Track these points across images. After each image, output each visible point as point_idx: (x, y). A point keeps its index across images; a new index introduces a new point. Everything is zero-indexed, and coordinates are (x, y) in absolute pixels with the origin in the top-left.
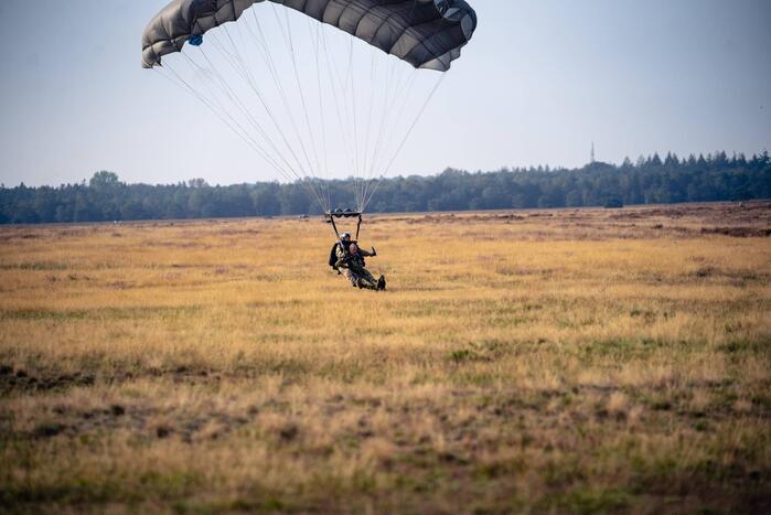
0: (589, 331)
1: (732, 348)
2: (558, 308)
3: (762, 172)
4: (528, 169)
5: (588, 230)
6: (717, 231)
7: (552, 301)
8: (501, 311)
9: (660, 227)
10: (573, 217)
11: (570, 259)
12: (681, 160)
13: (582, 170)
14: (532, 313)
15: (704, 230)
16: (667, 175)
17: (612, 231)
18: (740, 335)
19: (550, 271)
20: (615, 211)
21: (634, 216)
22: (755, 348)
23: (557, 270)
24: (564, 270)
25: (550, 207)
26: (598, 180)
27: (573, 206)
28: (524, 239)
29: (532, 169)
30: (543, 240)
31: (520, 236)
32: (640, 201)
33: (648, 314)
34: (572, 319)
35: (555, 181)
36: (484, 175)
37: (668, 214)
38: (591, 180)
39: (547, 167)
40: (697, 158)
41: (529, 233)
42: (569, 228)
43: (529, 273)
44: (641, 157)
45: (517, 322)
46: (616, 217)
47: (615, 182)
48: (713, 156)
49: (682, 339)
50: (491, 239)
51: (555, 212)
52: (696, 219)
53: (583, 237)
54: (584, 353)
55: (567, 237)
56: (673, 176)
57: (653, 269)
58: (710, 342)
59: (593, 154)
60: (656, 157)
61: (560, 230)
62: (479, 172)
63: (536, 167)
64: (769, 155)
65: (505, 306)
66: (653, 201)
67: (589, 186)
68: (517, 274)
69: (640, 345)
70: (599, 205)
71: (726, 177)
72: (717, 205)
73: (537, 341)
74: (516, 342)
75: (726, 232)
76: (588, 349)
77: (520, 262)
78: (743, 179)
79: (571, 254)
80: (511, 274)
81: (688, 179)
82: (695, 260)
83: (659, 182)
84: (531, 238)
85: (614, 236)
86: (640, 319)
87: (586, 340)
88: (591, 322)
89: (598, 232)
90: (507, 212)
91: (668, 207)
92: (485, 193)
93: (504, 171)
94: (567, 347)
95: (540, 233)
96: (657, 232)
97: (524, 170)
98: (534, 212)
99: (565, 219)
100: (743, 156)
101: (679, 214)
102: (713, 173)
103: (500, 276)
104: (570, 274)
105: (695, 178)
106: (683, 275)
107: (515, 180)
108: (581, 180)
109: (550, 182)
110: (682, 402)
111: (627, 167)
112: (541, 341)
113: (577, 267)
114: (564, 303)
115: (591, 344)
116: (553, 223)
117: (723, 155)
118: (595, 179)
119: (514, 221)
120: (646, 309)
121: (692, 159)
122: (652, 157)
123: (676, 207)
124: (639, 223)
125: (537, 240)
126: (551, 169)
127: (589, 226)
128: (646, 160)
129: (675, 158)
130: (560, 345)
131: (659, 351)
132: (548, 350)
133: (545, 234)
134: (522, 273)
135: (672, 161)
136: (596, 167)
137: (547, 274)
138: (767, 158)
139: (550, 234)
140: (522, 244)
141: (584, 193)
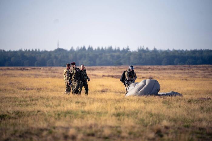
0: (59, 108)
1: (118, 115)
2: (45, 100)
3: (126, 55)
4: (31, 50)
5: (56, 74)
6: (109, 76)
7: (42, 98)
8: (21, 101)
10: (49, 70)
11: (49, 84)
12: (94, 49)
13: (53, 52)
14: (34, 102)
15: (103, 76)
16: (89, 55)
18: (121, 111)
19: (41, 89)
22: (128, 115)
23: (43, 88)
24: (46, 88)
25: (40, 66)
26: (60, 55)
27: (49, 66)
28: (29, 77)
29: (33, 50)
30: (37, 77)
31: (28, 76)
33: (83, 103)
34: (51, 104)
35: (42, 56)
36: (12, 52)
38: (57, 56)
39: (39, 50)
40: (101, 48)
41: (31, 74)
42: (48, 73)
43: (32, 89)
44: (78, 47)
45: (27, 105)
47: (67, 57)
48: (107, 48)
49: (97, 111)
50: (15, 77)
51: (42, 68)
52: (100, 71)
53: (54, 77)
54: (57, 116)
55: (47, 76)
56: (91, 55)
58: (109, 112)
59: (58, 45)
60: (84, 47)
61: (44, 74)
62: (10, 51)
63: (34, 50)
64: (129, 48)
65: (22, 99)
67: (56, 58)
68: (26, 90)
69: (80, 113)
70: (60, 66)
71: (112, 56)
72: (109, 67)
73: (36, 111)
74: (27, 112)
75: (113, 77)
76: (59, 115)
77: (28, 85)
78: (119, 57)
79: (49, 83)
80: (24, 89)
81: (97, 56)
82: (100, 86)
83: (85, 57)
84: (32, 76)
86: (79, 105)
87: (58, 111)
88: (59, 105)
89: (60, 75)
90: (22, 67)
92: (12, 59)
93: (21, 51)
94: (49, 114)
95: (36, 75)
97: (29, 51)
98: (33, 67)
99: (46, 70)
100: (119, 48)
101: (93, 70)
102: (107, 54)
103: (19, 91)
104: (49, 90)
105: (100, 56)
107: (25, 54)
108: (53, 56)
109: (40, 56)
110: (99, 133)
111: (72, 51)
113: (52, 87)
114: (47, 99)
116: (41, 71)
117: (111, 47)
118: (59, 55)
119: (25, 71)
120: (82, 101)
121: (98, 49)
122: (83, 47)
123: (92, 67)
125: (35, 77)
126: (41, 51)
127: (56, 72)
128: (80, 48)
129: (92, 48)
130: (46, 113)
131: (88, 116)
132: (41, 115)
133: (38, 75)
134: (28, 89)
135: (90, 49)
136: (60, 50)
137: (39, 89)
138: (128, 49)
139: (41, 75)
140: (28, 79)
141: (54, 61)
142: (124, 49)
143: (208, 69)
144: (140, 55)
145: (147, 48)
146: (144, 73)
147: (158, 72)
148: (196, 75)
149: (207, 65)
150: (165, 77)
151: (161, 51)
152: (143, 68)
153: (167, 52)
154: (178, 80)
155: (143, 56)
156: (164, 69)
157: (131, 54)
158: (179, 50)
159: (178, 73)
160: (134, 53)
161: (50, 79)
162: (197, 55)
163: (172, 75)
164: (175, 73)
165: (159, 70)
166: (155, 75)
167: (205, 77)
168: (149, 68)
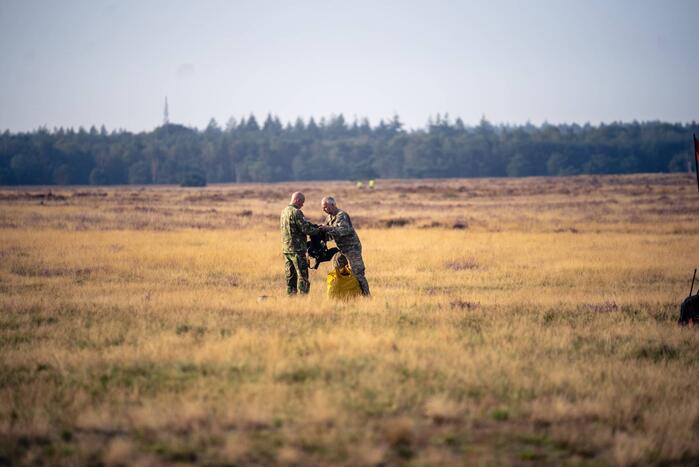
0: (113, 355)
1: (298, 377)
3: (391, 143)
4: (76, 131)
5: (151, 217)
7: (73, 313)
9: (248, 214)
10: (134, 199)
11: (119, 255)
12: (285, 126)
13: (151, 135)
16: (266, 145)
17: (184, 218)
18: (312, 361)
19: (88, 271)
20: (195, 191)
21: (217, 198)
22: (328, 377)
23: (97, 270)
24: (107, 270)
25: (108, 183)
26: (173, 148)
27: (138, 182)
28: (61, 227)
29: (82, 131)
30: (86, 228)
31: (56, 222)
32: (229, 178)
33: (199, 331)
34: (94, 337)
35: (113, 149)
36: (14, 137)
37: (264, 196)
38: (164, 148)
39: (103, 129)
40: (306, 122)
41: (68, 218)
42: (125, 213)
43: (58, 274)
44: (232, 120)
45: (17, 341)
46: (192, 200)
47: (198, 152)
48: (328, 120)
49: (234, 364)
50: (13, 226)
51: (110, 191)
53: (141, 226)
54: (97, 385)
55: (120, 225)
56: (272, 147)
57: (229, 271)
58: (270, 368)
59: (166, 113)
60: (252, 120)
61: (111, 216)
62: (7, 132)
63: (88, 130)
64: (400, 120)
66: (247, 179)
67: (160, 156)
68: (41, 274)
69: (176, 373)
70: (174, 182)
71: (345, 149)
73: (35, 367)
76: (105, 379)
77: (46, 259)
78: (366, 152)
79: (120, 249)
80: (32, 274)
81: (293, 149)
83: (255, 153)
84: (70, 225)
85: (184, 225)
86: (188, 337)
87: (103, 365)
88: (119, 341)
89: (164, 219)
90: (44, 190)
91: (266, 187)
92: (15, 162)
93: (43, 133)
94: (75, 377)
95: (84, 219)
96: (244, 220)
97: (71, 133)
98: (81, 189)
99: (122, 200)
100: (366, 121)
102: (327, 143)
103: (15, 278)
104: (115, 276)
105: (304, 149)
106: (267, 278)
107: (57, 145)
108: (149, 149)
109: (107, 149)
110: (211, 451)
111: (212, 132)
112: (41, 368)
113: (127, 267)
114: (90, 315)
115: (109, 372)
116: (104, 206)
117: (341, 119)
118: (169, 146)
119: (53, 202)
120: (199, 324)
121: (300, 123)
122: (247, 118)
124: (222, 208)
125: (77, 229)
126: (109, 132)
127: (152, 210)
128: (239, 123)
129: (277, 120)
130: (65, 373)
131: (202, 381)
132: (47, 380)
133: (90, 220)
134: (47, 274)
135: (273, 125)
136: (171, 131)
137: (83, 275)
138: (397, 125)
139: (98, 220)
140: (56, 234)
141: (154, 166)
142: (382, 123)
143: (650, 191)
144: (437, 143)
145: (459, 121)
146: (442, 208)
147: (490, 203)
148: (607, 211)
149: (652, 176)
150: (506, 221)
151: (505, 129)
152: (440, 190)
153: (523, 134)
154: (547, 231)
155: (447, 146)
156: (511, 192)
157: (406, 139)
158: (564, 127)
159: (550, 206)
160: (416, 138)
161: (126, 237)
162: (622, 140)
163: (530, 214)
164: (540, 208)
165: (493, 194)
166: (475, 215)
167: (635, 220)
168: (462, 190)
